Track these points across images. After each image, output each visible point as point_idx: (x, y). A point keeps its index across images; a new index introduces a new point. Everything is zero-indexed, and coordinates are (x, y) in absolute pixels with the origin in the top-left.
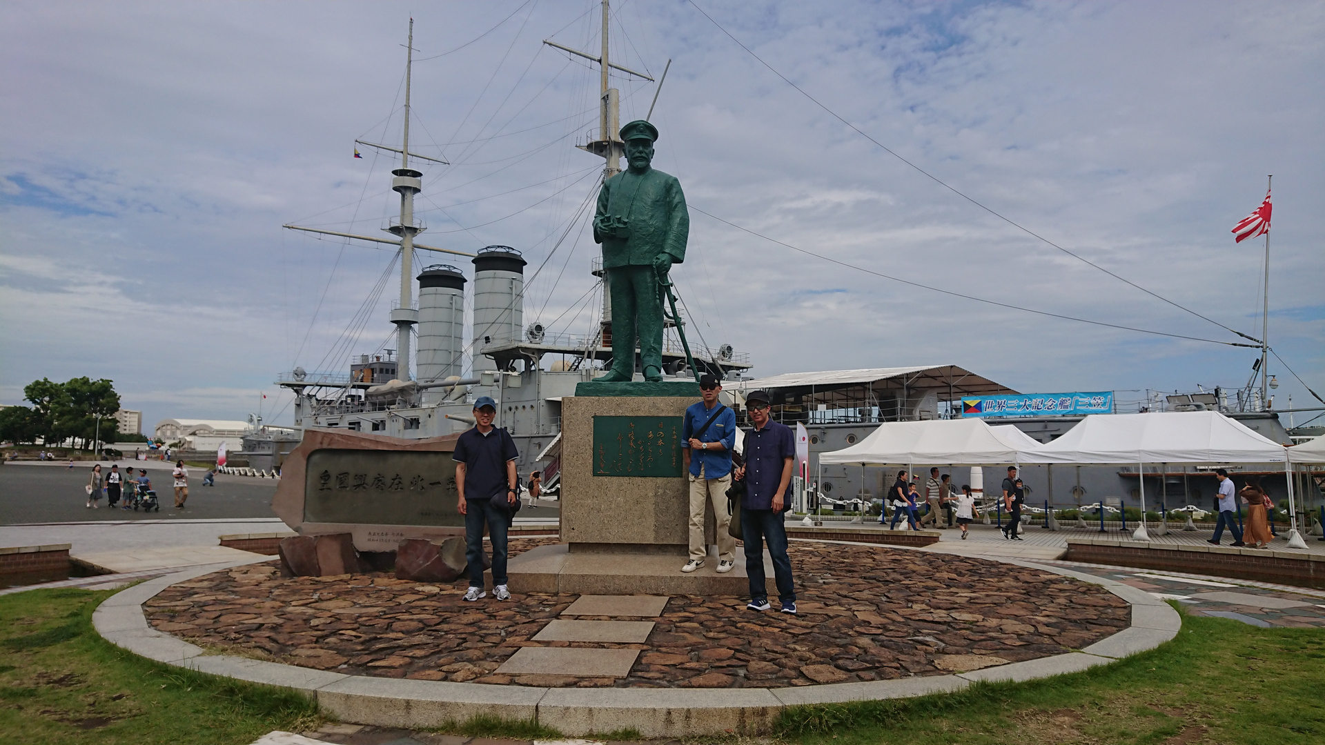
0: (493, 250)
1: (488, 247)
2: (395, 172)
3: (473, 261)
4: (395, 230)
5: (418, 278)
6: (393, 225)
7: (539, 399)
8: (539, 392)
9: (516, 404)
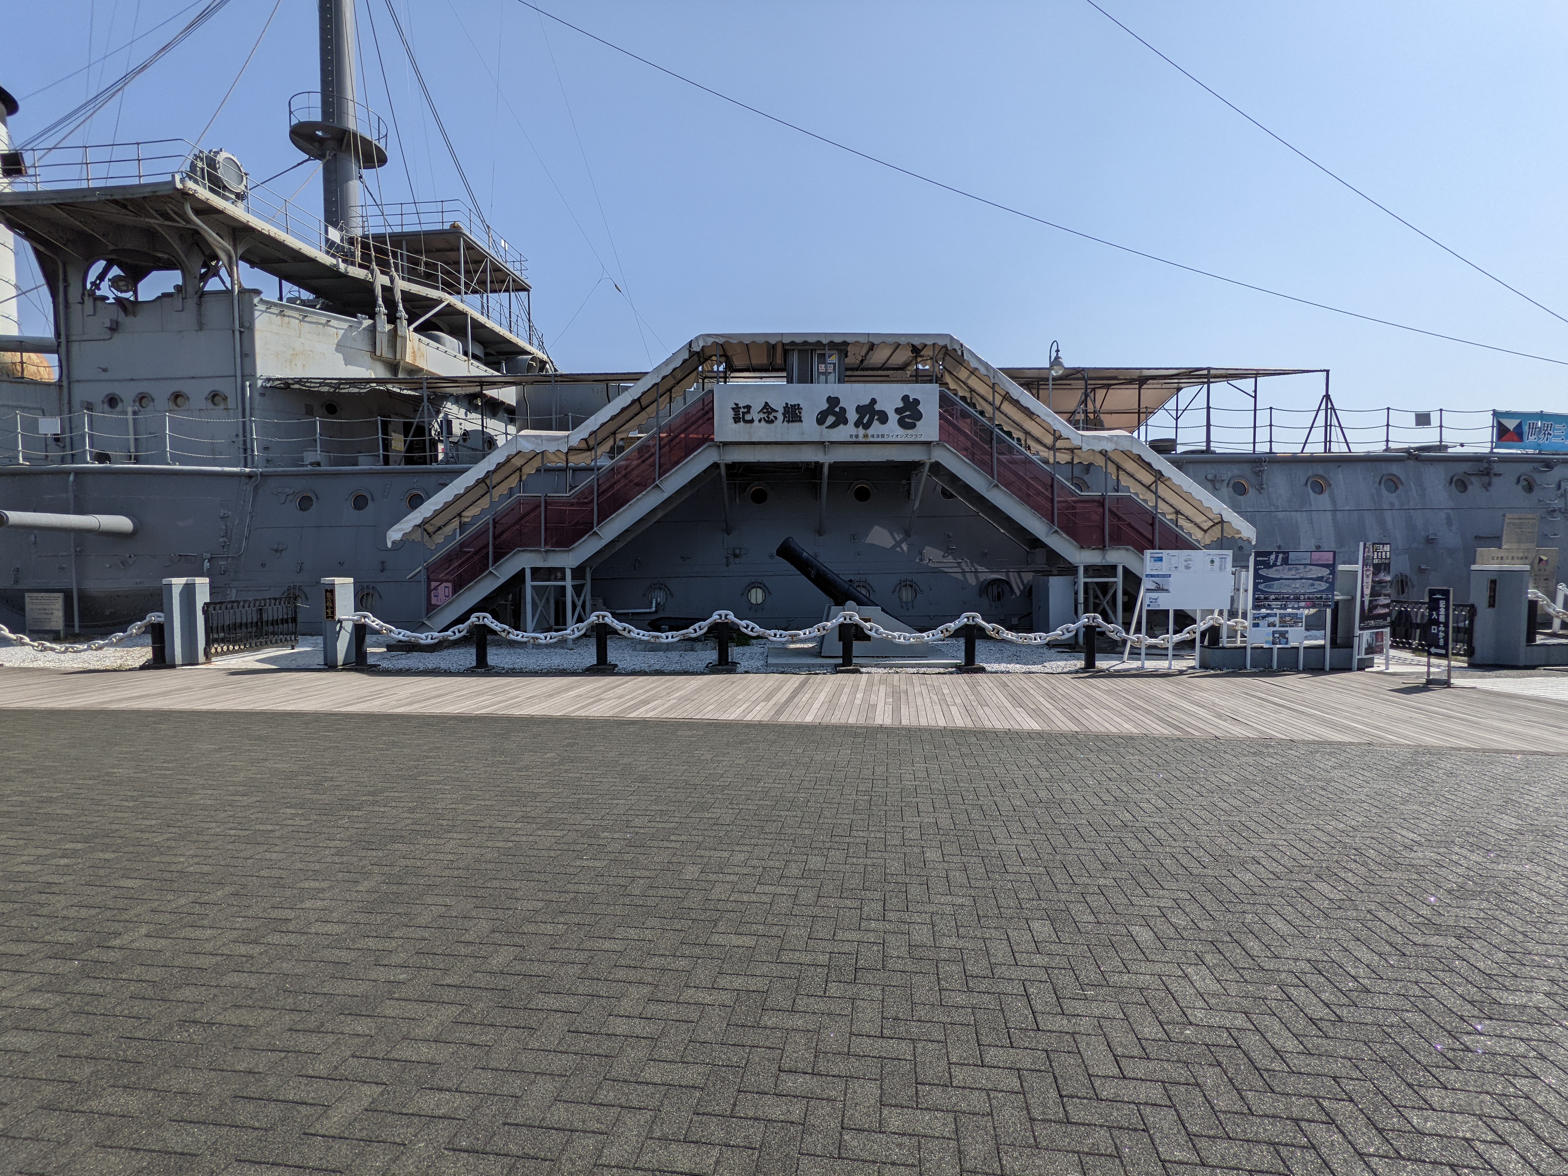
7: (249, 374)
8: (247, 354)
9: (143, 388)
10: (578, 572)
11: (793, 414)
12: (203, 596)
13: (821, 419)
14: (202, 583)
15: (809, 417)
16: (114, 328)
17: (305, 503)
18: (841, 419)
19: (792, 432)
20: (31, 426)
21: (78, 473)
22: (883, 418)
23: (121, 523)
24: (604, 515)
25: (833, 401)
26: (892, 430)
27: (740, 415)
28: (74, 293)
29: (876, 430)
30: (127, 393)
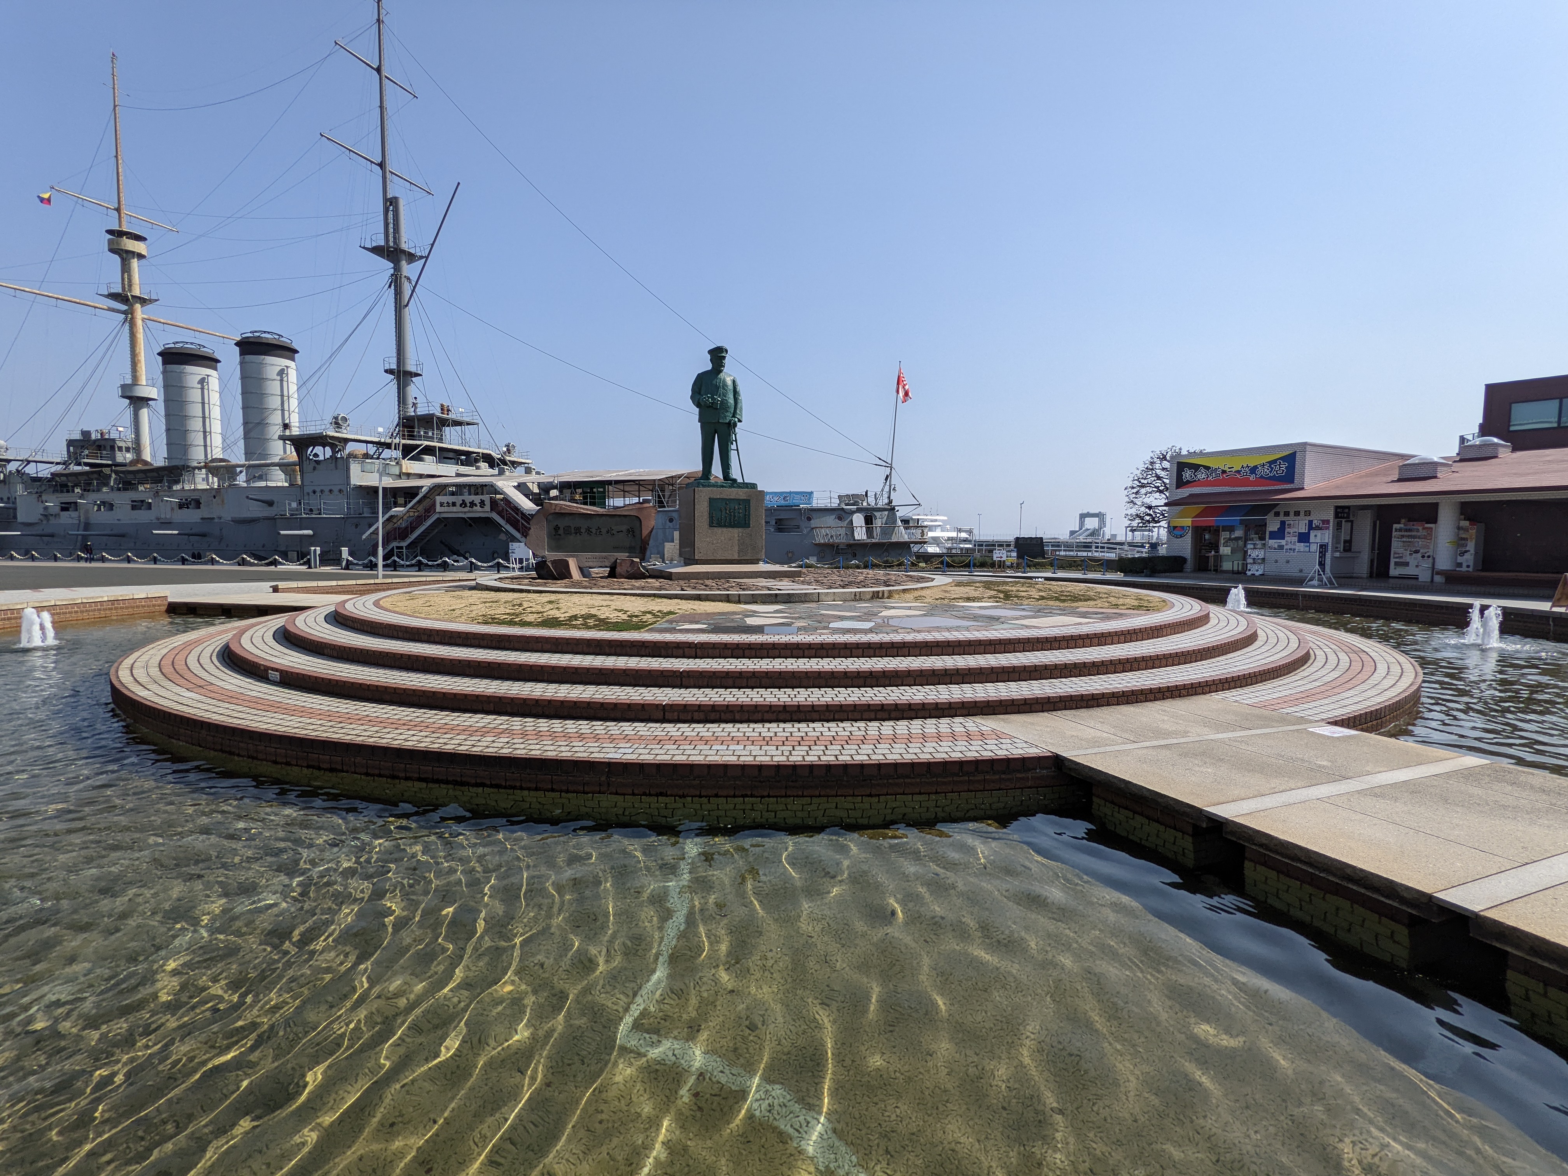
0: (258, 334)
1: (256, 332)
2: (109, 232)
3: (237, 344)
4: (114, 296)
5: (159, 354)
6: (113, 291)
7: (348, 483)
8: (348, 477)
9: (322, 488)
10: (408, 547)
11: (454, 504)
12: (318, 552)
13: (461, 505)
14: (318, 549)
15: (458, 504)
16: (314, 468)
17: (357, 526)
18: (466, 506)
19: (454, 509)
20: (290, 504)
21: (301, 518)
22: (476, 505)
23: (310, 532)
24: (412, 532)
25: (463, 501)
26: (478, 508)
27: (442, 505)
28: (304, 458)
29: (475, 508)
30: (318, 489)
